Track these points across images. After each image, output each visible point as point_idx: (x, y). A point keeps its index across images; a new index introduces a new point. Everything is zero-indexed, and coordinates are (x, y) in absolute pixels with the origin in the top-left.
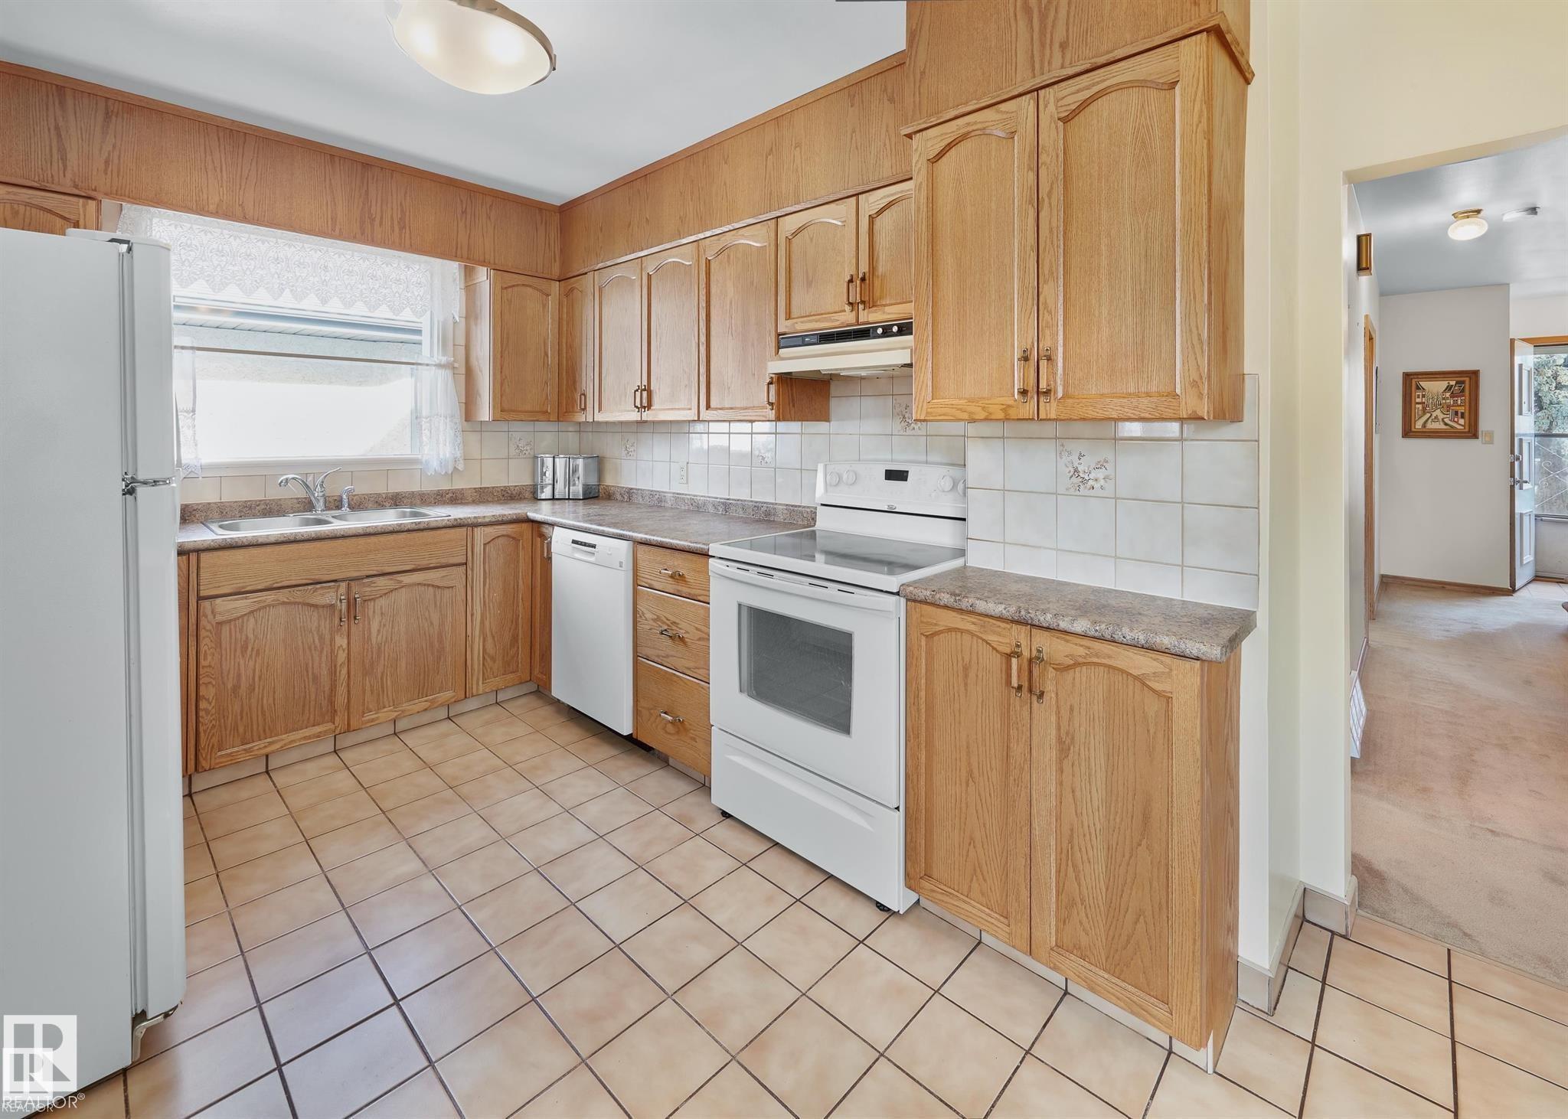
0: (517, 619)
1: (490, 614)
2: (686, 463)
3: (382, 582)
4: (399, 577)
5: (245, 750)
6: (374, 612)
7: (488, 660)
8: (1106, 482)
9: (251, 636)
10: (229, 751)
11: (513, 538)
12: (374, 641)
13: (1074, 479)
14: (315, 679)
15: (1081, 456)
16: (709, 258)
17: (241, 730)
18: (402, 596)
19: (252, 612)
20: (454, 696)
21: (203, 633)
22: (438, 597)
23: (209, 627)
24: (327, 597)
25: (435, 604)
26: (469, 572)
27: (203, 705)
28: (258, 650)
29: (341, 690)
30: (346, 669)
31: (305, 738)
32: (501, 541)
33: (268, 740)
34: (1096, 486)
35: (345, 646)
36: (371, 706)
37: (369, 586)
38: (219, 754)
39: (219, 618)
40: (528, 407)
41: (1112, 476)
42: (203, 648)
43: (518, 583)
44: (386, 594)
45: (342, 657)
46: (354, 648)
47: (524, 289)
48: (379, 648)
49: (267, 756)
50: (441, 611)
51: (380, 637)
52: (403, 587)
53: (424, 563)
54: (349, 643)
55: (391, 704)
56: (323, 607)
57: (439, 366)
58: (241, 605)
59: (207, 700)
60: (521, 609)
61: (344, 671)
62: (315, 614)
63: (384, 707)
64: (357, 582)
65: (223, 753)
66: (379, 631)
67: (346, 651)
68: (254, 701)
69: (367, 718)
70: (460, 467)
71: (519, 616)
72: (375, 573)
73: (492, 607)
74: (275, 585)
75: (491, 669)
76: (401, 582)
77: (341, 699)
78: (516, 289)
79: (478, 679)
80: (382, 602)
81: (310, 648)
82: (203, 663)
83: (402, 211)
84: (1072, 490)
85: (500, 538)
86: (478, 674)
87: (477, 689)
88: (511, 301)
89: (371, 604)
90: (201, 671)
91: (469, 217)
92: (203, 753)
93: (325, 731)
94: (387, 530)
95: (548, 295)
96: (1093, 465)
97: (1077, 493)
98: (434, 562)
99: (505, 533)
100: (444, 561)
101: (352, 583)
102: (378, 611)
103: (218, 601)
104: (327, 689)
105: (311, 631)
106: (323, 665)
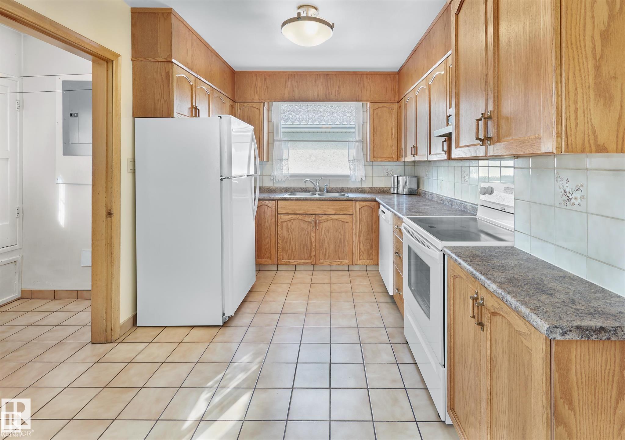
0: (372, 239)
1: (362, 234)
2: (441, 181)
3: (325, 216)
4: (331, 216)
5: (288, 261)
6: (323, 227)
7: (361, 252)
8: (581, 200)
9: (290, 227)
10: (285, 260)
11: (370, 207)
12: (323, 237)
13: (564, 198)
14: (306, 245)
15: (568, 181)
16: (430, 83)
17: (288, 255)
18: (331, 223)
19: (290, 220)
20: (349, 263)
21: (279, 224)
22: (343, 225)
23: (280, 223)
24: (309, 219)
25: (342, 227)
26: (354, 218)
27: (279, 245)
28: (292, 232)
29: (313, 250)
30: (314, 243)
31: (303, 263)
32: (366, 208)
33: (294, 260)
34: (576, 203)
35: (314, 236)
36: (322, 258)
37: (321, 218)
38: (282, 260)
39: (282, 220)
40: (385, 156)
41: (585, 197)
42: (279, 229)
43: (373, 225)
44: (326, 221)
45: (313, 239)
46: (317, 238)
47: (383, 108)
48: (324, 239)
49: (295, 265)
50: (344, 231)
51: (324, 235)
52: (331, 220)
53: (338, 212)
54: (315, 236)
55: (328, 259)
56: (308, 222)
57: (356, 141)
58: (286, 217)
59: (280, 244)
60: (374, 235)
61: (314, 244)
62: (306, 224)
63: (326, 260)
64: (318, 216)
65: (284, 261)
66: (324, 233)
67: (314, 238)
68: (291, 247)
69: (321, 262)
70: (364, 179)
71: (373, 238)
72: (323, 213)
73: (362, 232)
74: (296, 213)
75: (362, 256)
76: (331, 218)
77: (313, 254)
78: (379, 109)
79: (357, 259)
80: (325, 224)
81: (305, 235)
82: (278, 233)
83: (338, 88)
84: (563, 204)
85: (366, 207)
86: (357, 257)
87: (357, 263)
88: (378, 114)
89: (322, 224)
90: (278, 235)
91: (361, 84)
92: (279, 259)
93: (309, 263)
94: (326, 199)
95: (393, 110)
96: (574, 188)
97: (565, 207)
98: (342, 212)
99: (367, 205)
100: (345, 212)
101: (316, 216)
102: (324, 227)
103: (282, 215)
104: (309, 249)
105: (305, 229)
106: (308, 241)
